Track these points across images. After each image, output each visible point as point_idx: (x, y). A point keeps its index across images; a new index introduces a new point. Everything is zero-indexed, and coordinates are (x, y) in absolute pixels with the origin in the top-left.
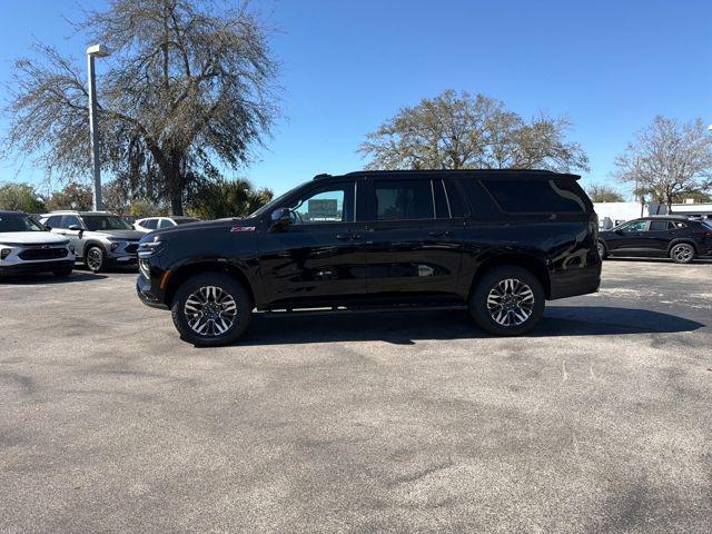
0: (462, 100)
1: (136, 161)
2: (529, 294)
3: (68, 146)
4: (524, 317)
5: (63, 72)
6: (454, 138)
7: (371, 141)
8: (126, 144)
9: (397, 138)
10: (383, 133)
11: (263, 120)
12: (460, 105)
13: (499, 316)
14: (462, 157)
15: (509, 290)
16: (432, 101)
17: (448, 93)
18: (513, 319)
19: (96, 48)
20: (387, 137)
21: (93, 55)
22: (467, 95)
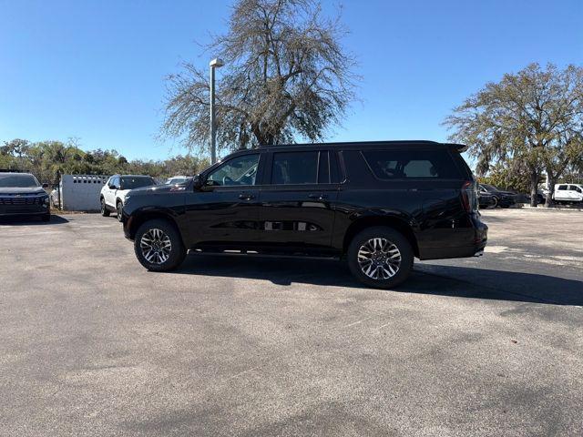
0: (545, 72)
1: (245, 139)
2: (396, 253)
3: (200, 130)
4: (391, 273)
5: (198, 80)
6: (538, 108)
7: (457, 115)
8: (239, 128)
9: (481, 110)
10: (468, 106)
11: (340, 104)
12: (546, 77)
13: (369, 270)
14: (548, 126)
15: (378, 248)
16: (515, 75)
17: (532, 67)
18: (381, 273)
19: (214, 62)
20: (472, 110)
21: (214, 66)
22: (551, 67)
